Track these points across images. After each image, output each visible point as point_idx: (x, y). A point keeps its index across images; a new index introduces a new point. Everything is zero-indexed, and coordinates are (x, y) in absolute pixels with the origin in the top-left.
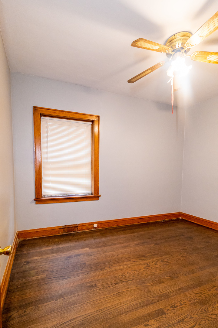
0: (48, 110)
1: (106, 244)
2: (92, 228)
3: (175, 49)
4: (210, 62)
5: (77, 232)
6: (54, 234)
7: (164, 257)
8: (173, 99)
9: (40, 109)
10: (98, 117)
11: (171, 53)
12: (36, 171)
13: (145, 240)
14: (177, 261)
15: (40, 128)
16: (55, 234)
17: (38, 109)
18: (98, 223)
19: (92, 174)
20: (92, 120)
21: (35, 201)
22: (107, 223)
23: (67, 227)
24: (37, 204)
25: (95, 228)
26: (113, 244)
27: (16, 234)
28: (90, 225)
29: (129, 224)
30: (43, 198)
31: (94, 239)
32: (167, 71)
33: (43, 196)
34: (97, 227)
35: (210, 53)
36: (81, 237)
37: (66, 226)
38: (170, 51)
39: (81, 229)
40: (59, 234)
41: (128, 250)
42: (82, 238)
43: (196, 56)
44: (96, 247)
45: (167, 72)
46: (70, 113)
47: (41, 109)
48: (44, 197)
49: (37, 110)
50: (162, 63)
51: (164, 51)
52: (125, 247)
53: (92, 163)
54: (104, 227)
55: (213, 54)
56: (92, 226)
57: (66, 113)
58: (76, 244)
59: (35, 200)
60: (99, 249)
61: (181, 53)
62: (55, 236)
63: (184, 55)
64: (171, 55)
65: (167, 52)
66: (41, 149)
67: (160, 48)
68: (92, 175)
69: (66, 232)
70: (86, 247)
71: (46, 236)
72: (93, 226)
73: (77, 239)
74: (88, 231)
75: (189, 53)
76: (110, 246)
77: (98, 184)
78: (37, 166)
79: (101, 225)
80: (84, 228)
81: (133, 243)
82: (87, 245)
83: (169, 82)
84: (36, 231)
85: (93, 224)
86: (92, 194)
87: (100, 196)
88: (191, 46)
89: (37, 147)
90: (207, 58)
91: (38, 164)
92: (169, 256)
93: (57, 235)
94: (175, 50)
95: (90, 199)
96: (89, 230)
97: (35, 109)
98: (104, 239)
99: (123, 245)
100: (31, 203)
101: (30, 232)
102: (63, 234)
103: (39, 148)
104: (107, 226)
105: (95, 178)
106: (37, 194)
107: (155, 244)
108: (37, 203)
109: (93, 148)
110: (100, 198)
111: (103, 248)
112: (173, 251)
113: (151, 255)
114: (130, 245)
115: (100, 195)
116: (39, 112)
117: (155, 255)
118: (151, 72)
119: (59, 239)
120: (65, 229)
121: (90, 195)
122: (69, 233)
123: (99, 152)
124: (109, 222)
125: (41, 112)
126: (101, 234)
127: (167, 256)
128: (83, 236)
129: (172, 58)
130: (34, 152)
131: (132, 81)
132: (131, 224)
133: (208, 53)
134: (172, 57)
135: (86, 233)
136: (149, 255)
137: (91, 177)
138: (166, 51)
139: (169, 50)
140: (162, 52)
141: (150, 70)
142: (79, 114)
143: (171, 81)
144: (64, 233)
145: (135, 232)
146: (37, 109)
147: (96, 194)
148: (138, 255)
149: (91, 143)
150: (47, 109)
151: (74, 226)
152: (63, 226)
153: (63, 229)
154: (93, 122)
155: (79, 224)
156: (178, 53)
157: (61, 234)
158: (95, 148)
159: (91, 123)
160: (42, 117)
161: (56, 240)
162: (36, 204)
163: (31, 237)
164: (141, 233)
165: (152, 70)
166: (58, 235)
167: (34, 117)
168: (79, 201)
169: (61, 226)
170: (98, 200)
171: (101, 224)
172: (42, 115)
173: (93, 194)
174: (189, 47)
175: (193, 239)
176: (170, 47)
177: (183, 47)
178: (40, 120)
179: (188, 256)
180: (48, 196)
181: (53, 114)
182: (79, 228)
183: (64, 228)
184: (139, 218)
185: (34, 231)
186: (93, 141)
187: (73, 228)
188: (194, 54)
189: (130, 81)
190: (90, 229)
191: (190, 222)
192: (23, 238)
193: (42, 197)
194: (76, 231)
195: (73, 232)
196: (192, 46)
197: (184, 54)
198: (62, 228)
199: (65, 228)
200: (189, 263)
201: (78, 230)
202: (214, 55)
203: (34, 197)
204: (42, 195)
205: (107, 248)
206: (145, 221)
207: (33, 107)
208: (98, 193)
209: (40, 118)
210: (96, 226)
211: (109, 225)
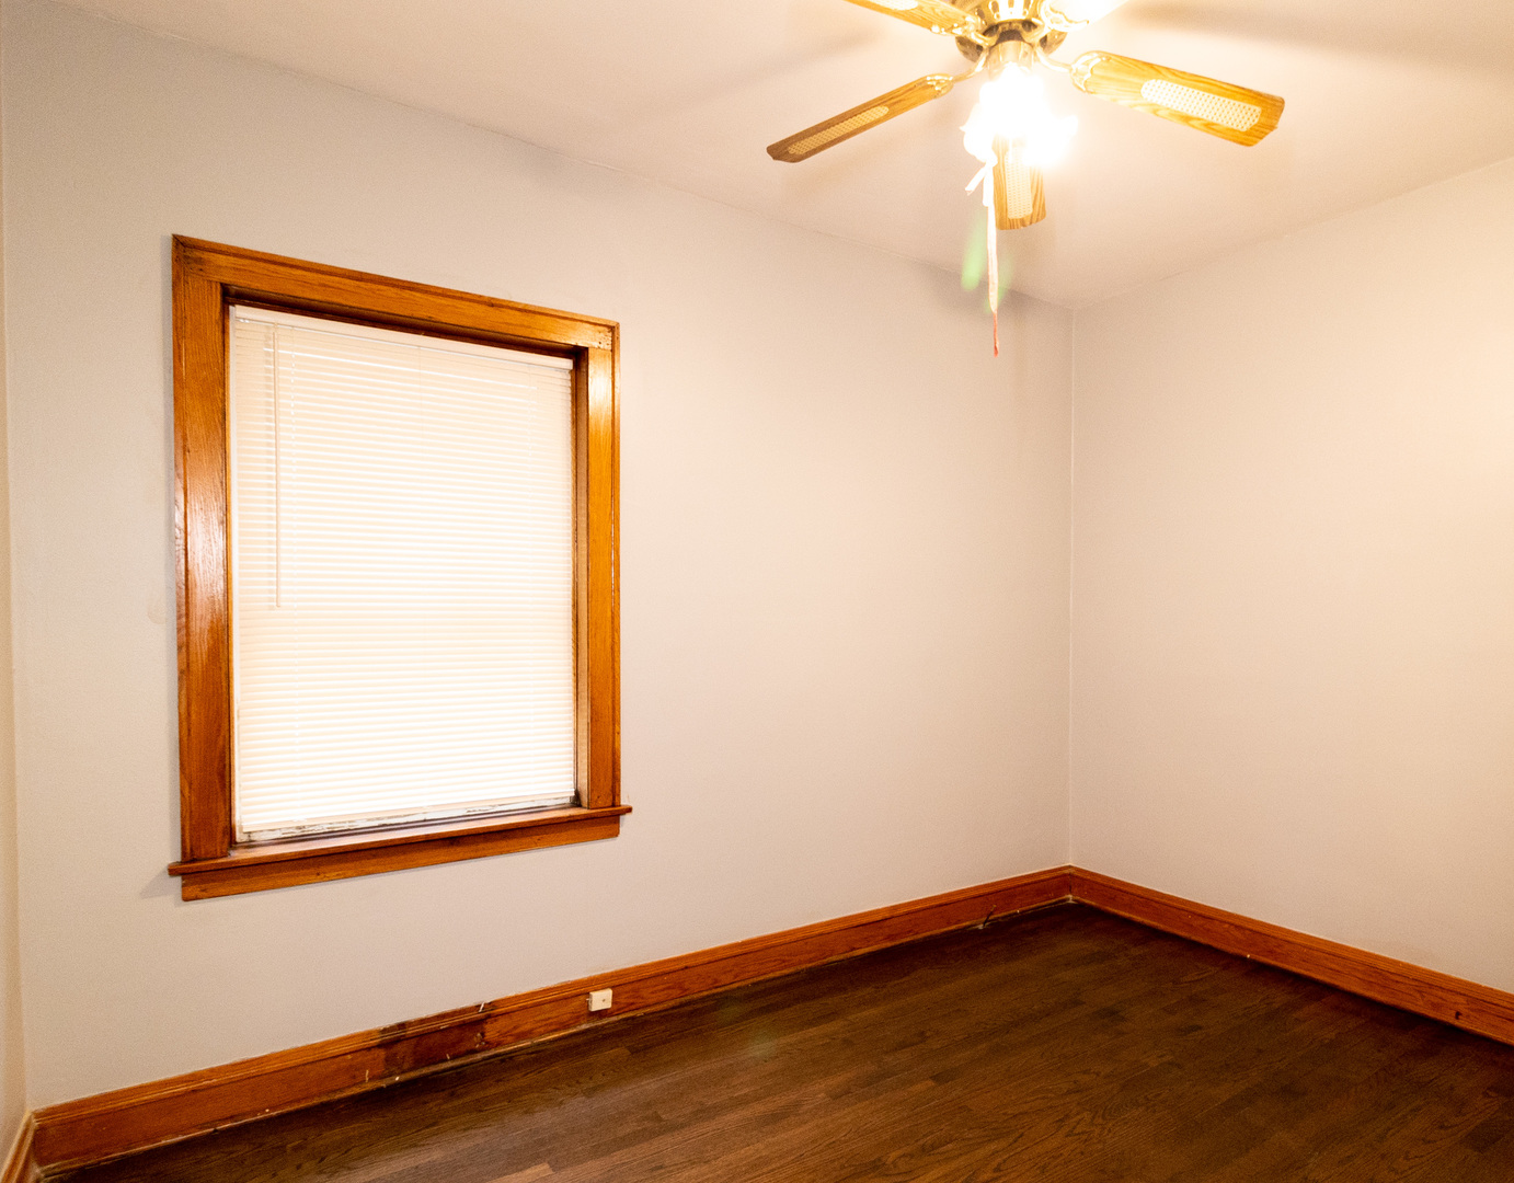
0: (282, 269)
1: (659, 1119)
2: (577, 1019)
3: (997, 21)
4: (1155, 112)
5: (479, 1056)
6: (319, 1095)
7: (981, 1153)
8: (996, 281)
9: (222, 260)
10: (613, 329)
11: (980, 42)
12: (185, 672)
13: (889, 1059)
14: (1043, 1169)
15: (222, 382)
16: (328, 1092)
17: (206, 255)
18: (618, 982)
19: (577, 675)
20: (576, 347)
21: (178, 880)
22: (674, 975)
23: (410, 1032)
24: (197, 898)
25: (601, 1014)
26: (703, 1113)
27: (25, 1133)
28: (566, 998)
29: (799, 968)
30: (238, 855)
31: (589, 1093)
32: (961, 128)
33: (240, 837)
34: (608, 1005)
35: (1154, 70)
36: (502, 1088)
37: (402, 1026)
38: (972, 28)
39: (504, 1035)
40: (356, 1090)
41: (791, 1136)
42: (510, 1097)
43: (1095, 72)
44: (596, 1152)
45: (964, 133)
46: (431, 298)
47: (232, 259)
48: (250, 845)
49: (199, 261)
50: (938, 83)
51: (941, 27)
52: (774, 1118)
53: (576, 605)
54: (656, 999)
55: (1164, 78)
56: (576, 1003)
57: (406, 294)
58: (470, 1144)
59: (173, 871)
60: (619, 1157)
61: (1024, 47)
62: (323, 1105)
63: (1037, 60)
64: (980, 48)
65: (959, 32)
66: (226, 523)
67: (920, 8)
68: (577, 681)
69: (406, 1066)
70: (536, 1159)
71: (260, 1117)
72: (587, 1005)
73: (479, 1107)
74: (551, 1042)
75: (1059, 53)
76: (683, 1126)
77: (615, 734)
78: (195, 639)
79: (636, 991)
80: (527, 1027)
81: (817, 1091)
82: (542, 1143)
83: (971, 187)
84: (182, 1088)
85: (588, 994)
86: (576, 801)
87: (629, 810)
88: (1065, 22)
89: (195, 505)
90: (1143, 89)
91: (200, 624)
92: (1003, 1143)
93: (338, 1096)
94: (997, 26)
95: (564, 835)
96: (556, 1035)
97: (186, 252)
98: (650, 1086)
99: (759, 1109)
100: (148, 893)
101: (134, 1107)
102: (383, 1084)
103: (215, 516)
104: (676, 992)
105: (592, 700)
106: (193, 828)
107: (934, 1078)
108: (194, 890)
109: (583, 512)
110: (625, 820)
111: (643, 1150)
112: (1026, 1107)
113: (912, 1156)
114: (797, 1104)
115: (624, 802)
116: (217, 278)
117: (933, 1147)
118: (887, 117)
119: (354, 1129)
120: (401, 1048)
121: (563, 807)
122: (425, 1071)
123: (617, 539)
124: (683, 965)
125: (227, 279)
126: (634, 1051)
127: (993, 1146)
128: (519, 1080)
129: (985, 64)
130: (172, 539)
131: (792, 150)
132: (810, 961)
133: (1145, 68)
134: (983, 56)
135: (541, 1057)
136: (900, 1152)
137: (571, 695)
138: (953, 27)
139: (965, 24)
140: (935, 28)
141: (884, 110)
142: (492, 304)
143: (981, 185)
144: (392, 1074)
145: (832, 1015)
146: (198, 254)
147: (600, 803)
148: (843, 1167)
149: (570, 483)
150: (274, 263)
151: (457, 1020)
152: (385, 1030)
153: (382, 1053)
154: (578, 356)
155: (492, 1005)
156: (1010, 45)
157: (369, 1086)
158: (593, 516)
159: (567, 364)
160: (239, 312)
161: (335, 1135)
162: (186, 899)
163: (147, 1141)
164: (865, 1013)
165: (889, 106)
166: (349, 1093)
167: (176, 308)
168: (493, 854)
169: (369, 1033)
170: (616, 834)
171: (636, 985)
172: (232, 296)
173: (585, 799)
174: (1059, 28)
175: (1123, 1019)
176: (969, 7)
177: (1034, 20)
178: (224, 331)
179: (1097, 1131)
180: (278, 835)
181: (316, 296)
182: (492, 1031)
183: (395, 1040)
184: (856, 923)
185: (167, 1092)
186: (583, 471)
187: (453, 1037)
188: (1087, 64)
189: (779, 151)
190: (566, 1027)
191: (1116, 916)
192: (76, 1154)
193: (232, 843)
194: (474, 1052)
195: (453, 1058)
196: (1071, 22)
197: (1039, 55)
198: (379, 1046)
199: (398, 1041)
200: (1103, 1171)
201: (490, 1045)
202: (1170, 80)
203: (170, 852)
204: (230, 831)
205: (665, 1143)
206: (890, 937)
207: (169, 244)
208: (615, 792)
209: (225, 314)
210: (601, 1000)
211: (687, 985)
